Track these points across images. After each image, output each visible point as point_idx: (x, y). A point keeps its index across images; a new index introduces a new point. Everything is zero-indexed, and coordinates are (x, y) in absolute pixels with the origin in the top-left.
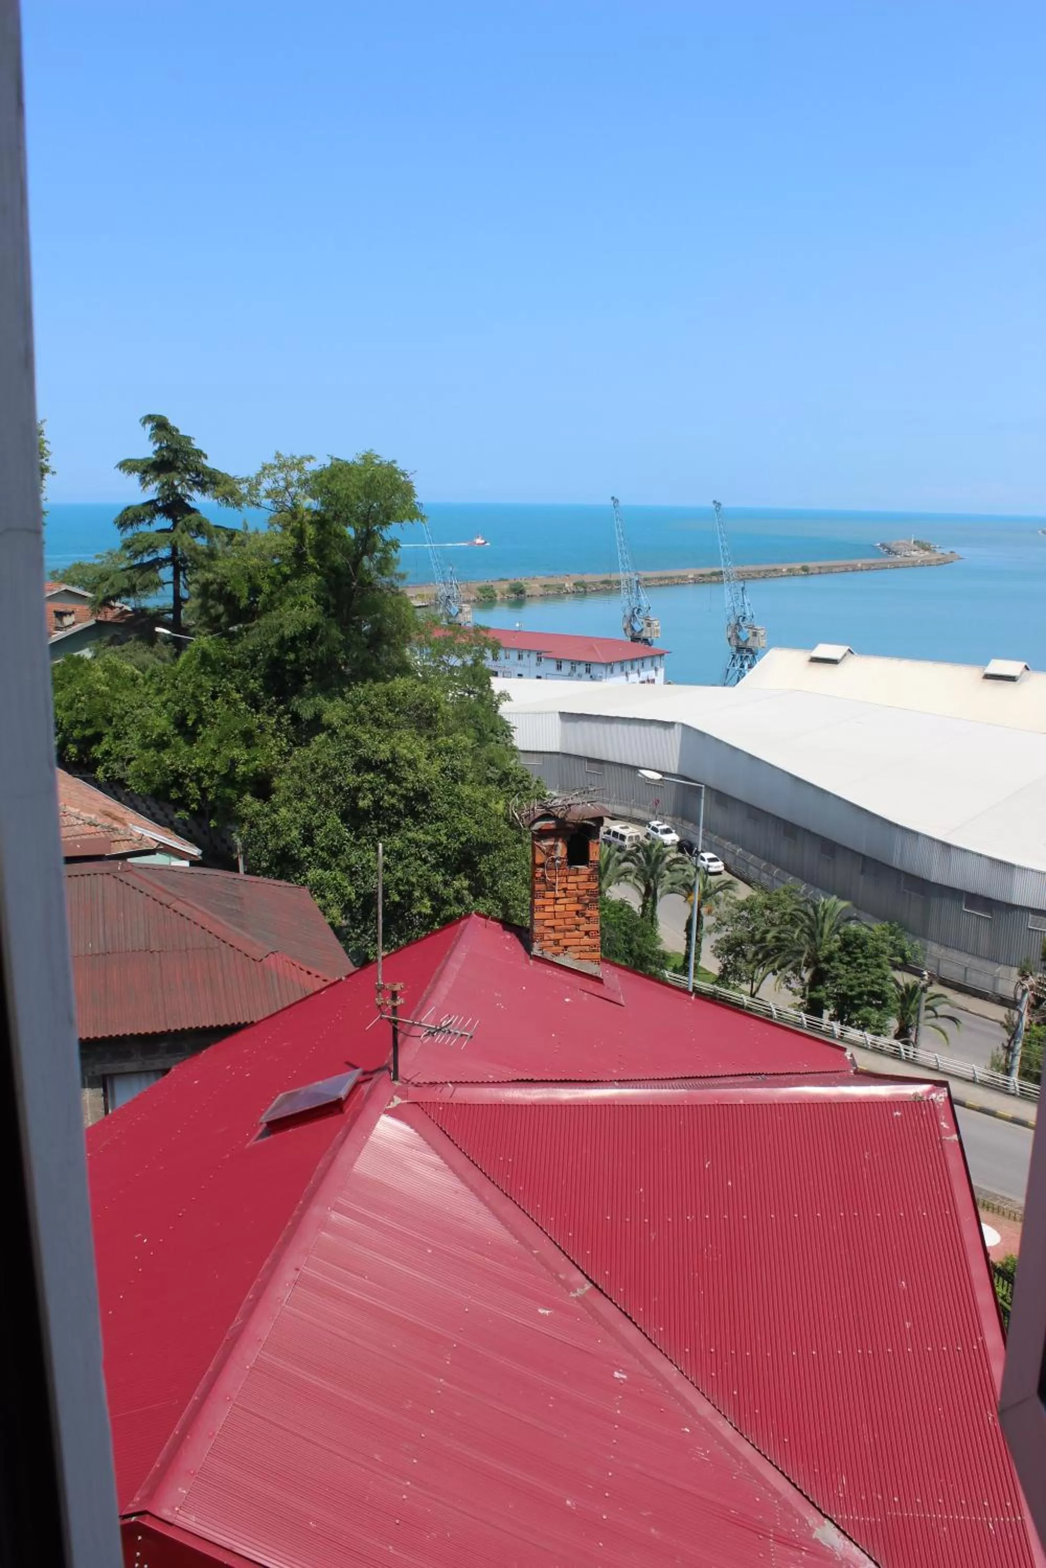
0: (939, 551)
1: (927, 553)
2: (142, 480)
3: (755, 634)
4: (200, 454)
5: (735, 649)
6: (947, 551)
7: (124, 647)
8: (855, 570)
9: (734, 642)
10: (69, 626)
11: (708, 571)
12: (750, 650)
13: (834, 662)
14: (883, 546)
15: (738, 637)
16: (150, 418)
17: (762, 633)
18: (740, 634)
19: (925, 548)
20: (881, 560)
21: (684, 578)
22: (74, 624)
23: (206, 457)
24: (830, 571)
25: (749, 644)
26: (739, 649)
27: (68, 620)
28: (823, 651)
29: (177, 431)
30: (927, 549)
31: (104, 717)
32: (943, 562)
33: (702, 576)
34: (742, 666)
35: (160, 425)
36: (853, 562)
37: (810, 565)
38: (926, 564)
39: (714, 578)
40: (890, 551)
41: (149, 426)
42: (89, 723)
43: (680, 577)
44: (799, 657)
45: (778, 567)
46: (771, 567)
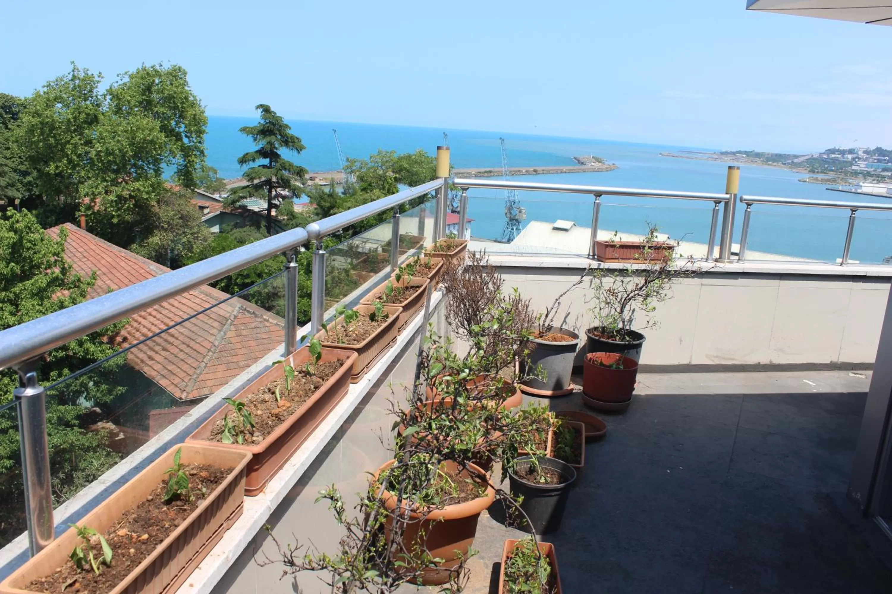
0: (607, 163)
1: (600, 164)
2: (255, 139)
3: (520, 212)
4: (287, 126)
5: (508, 220)
6: (611, 163)
7: (245, 229)
8: (562, 172)
9: (508, 215)
10: (207, 214)
11: (483, 170)
12: (517, 220)
13: (565, 230)
14: (575, 158)
15: (511, 213)
16: (261, 106)
17: (524, 211)
18: (512, 212)
19: (598, 160)
20: (576, 167)
21: (469, 173)
22: (209, 213)
23: (290, 129)
24: (548, 172)
25: (517, 217)
26: (511, 219)
27: (206, 211)
28: (560, 224)
29: (275, 113)
30: (600, 162)
31: (255, 273)
32: (608, 170)
33: (480, 173)
34: (513, 229)
35: (266, 110)
36: (561, 168)
37: (537, 168)
38: (600, 170)
39: (486, 174)
40: (579, 162)
41: (260, 110)
42: (247, 276)
43: (467, 173)
44: (546, 227)
45: (521, 169)
46: (517, 169)
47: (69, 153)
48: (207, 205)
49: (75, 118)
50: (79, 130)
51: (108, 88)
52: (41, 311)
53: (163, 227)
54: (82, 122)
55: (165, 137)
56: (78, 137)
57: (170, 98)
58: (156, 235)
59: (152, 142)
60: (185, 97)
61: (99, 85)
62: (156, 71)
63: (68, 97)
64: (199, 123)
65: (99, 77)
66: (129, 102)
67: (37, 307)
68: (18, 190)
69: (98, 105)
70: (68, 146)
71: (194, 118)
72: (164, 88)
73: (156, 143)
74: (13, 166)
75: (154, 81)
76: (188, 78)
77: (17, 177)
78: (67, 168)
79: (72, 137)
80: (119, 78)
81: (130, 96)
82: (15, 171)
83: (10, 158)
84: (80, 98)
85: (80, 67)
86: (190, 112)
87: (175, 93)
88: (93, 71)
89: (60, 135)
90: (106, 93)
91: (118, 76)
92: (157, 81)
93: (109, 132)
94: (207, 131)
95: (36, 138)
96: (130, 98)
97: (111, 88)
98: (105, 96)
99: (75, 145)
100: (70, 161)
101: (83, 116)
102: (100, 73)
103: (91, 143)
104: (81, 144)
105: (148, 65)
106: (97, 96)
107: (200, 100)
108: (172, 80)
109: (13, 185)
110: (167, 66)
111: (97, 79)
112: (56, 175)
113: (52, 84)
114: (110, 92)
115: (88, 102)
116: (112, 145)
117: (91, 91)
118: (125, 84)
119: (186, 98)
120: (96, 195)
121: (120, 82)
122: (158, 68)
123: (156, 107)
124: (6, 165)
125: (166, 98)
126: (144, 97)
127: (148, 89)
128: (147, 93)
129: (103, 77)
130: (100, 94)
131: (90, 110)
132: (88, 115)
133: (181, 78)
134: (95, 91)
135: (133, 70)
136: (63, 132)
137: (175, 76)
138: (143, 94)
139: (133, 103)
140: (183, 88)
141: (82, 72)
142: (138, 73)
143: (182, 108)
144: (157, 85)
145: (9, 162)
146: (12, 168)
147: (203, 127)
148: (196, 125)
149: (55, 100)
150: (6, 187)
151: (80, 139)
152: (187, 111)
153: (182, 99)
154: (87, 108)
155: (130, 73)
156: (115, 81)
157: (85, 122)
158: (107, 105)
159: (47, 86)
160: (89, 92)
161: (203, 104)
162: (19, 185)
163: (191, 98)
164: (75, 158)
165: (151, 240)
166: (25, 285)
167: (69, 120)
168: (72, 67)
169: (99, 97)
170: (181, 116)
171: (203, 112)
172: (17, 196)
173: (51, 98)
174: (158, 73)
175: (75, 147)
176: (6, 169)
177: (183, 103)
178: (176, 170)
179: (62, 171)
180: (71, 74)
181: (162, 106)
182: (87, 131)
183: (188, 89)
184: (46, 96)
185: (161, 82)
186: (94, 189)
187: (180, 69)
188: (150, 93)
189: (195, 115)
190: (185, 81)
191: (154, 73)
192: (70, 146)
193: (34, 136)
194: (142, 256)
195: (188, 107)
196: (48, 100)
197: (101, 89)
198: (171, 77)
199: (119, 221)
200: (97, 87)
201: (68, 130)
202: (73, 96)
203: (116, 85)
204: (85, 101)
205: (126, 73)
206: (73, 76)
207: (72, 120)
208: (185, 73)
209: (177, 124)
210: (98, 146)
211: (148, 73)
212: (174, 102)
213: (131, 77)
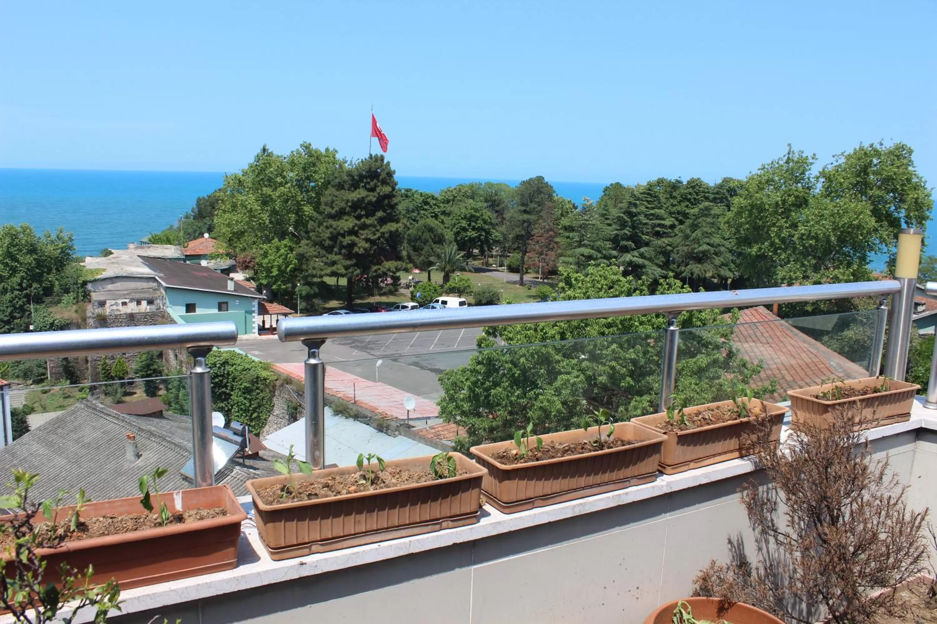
47: (772, 235)
48: (923, 302)
49: (784, 201)
50: (786, 213)
51: (821, 170)
52: (696, 391)
53: (861, 321)
54: (790, 205)
55: (876, 222)
56: (784, 220)
57: (888, 180)
58: (852, 329)
59: (859, 227)
60: (907, 179)
61: (812, 167)
62: (876, 151)
63: (780, 180)
64: (921, 208)
65: (813, 158)
66: (841, 184)
67: (693, 386)
68: (730, 270)
69: (809, 188)
70: (772, 229)
71: (916, 202)
72: (883, 169)
73: (864, 228)
74: (729, 246)
75: (871, 161)
76: (913, 157)
77: (731, 258)
78: (769, 250)
79: (778, 220)
80: (834, 159)
81: (843, 178)
82: (730, 251)
83: (729, 239)
84: (791, 180)
85: (796, 149)
86: (912, 195)
87: (895, 174)
88: (808, 153)
89: (767, 217)
90: (818, 175)
91: (833, 156)
92: (875, 161)
93: (816, 215)
94: (931, 217)
95: (743, 220)
96: (842, 180)
97: (824, 170)
98: (817, 178)
99: (781, 228)
100: (772, 244)
101: (792, 199)
102: (814, 155)
103: (797, 226)
104: (787, 228)
105: (866, 145)
106: (809, 178)
107: (926, 182)
108: (894, 160)
109: (726, 265)
110: (889, 145)
111: (811, 160)
112: (758, 256)
113: (766, 167)
114: (823, 174)
115: (800, 185)
116: (817, 230)
117: (803, 173)
118: (840, 166)
119: (909, 180)
120: (793, 279)
121: (835, 164)
122: (878, 147)
123: (871, 189)
124: (723, 246)
125: (885, 179)
126: (858, 179)
127: (865, 170)
128: (862, 174)
129: (817, 159)
130: (812, 176)
131: (800, 192)
132: (797, 197)
133: (905, 157)
134: (807, 173)
135: (850, 151)
136: (770, 214)
137: (897, 156)
138: (859, 176)
139: (845, 185)
140: (906, 169)
141: (797, 154)
142: (855, 153)
143: (902, 190)
144: (875, 165)
145: (726, 243)
146: (728, 248)
147: (927, 213)
148: (917, 210)
149: (767, 183)
150: (720, 267)
151: (786, 222)
152: (908, 194)
153: (903, 181)
154: (796, 191)
155: (846, 154)
156: (830, 162)
157: (793, 205)
158: (819, 188)
159: (762, 169)
160: (801, 174)
161: (928, 186)
162: (732, 266)
163: (915, 180)
164: (777, 241)
165: (845, 333)
166: (688, 362)
167: (777, 203)
168: (787, 149)
169: (812, 180)
170: (902, 201)
171: (928, 195)
172: (728, 276)
173: (763, 181)
174: (877, 153)
175: (779, 230)
176: (722, 249)
177: (903, 185)
178: (888, 260)
179: (764, 253)
180: (787, 156)
181: (879, 188)
182: (793, 214)
183: (913, 169)
184: (759, 179)
185: (880, 162)
186: (792, 274)
187: (903, 147)
188: (867, 174)
189: (917, 199)
190: (910, 161)
191: (872, 152)
192: (776, 229)
193: (742, 218)
194: (832, 349)
195: (910, 189)
196: (760, 182)
197: (814, 171)
198: (892, 157)
199: (813, 309)
200: (810, 170)
201: (776, 212)
202: (785, 178)
203: (830, 167)
204: (797, 184)
205: (842, 154)
206: (789, 158)
207: (780, 203)
208: (910, 152)
209: (896, 209)
210: (802, 229)
211: (865, 153)
212: (893, 184)
213: (849, 157)
